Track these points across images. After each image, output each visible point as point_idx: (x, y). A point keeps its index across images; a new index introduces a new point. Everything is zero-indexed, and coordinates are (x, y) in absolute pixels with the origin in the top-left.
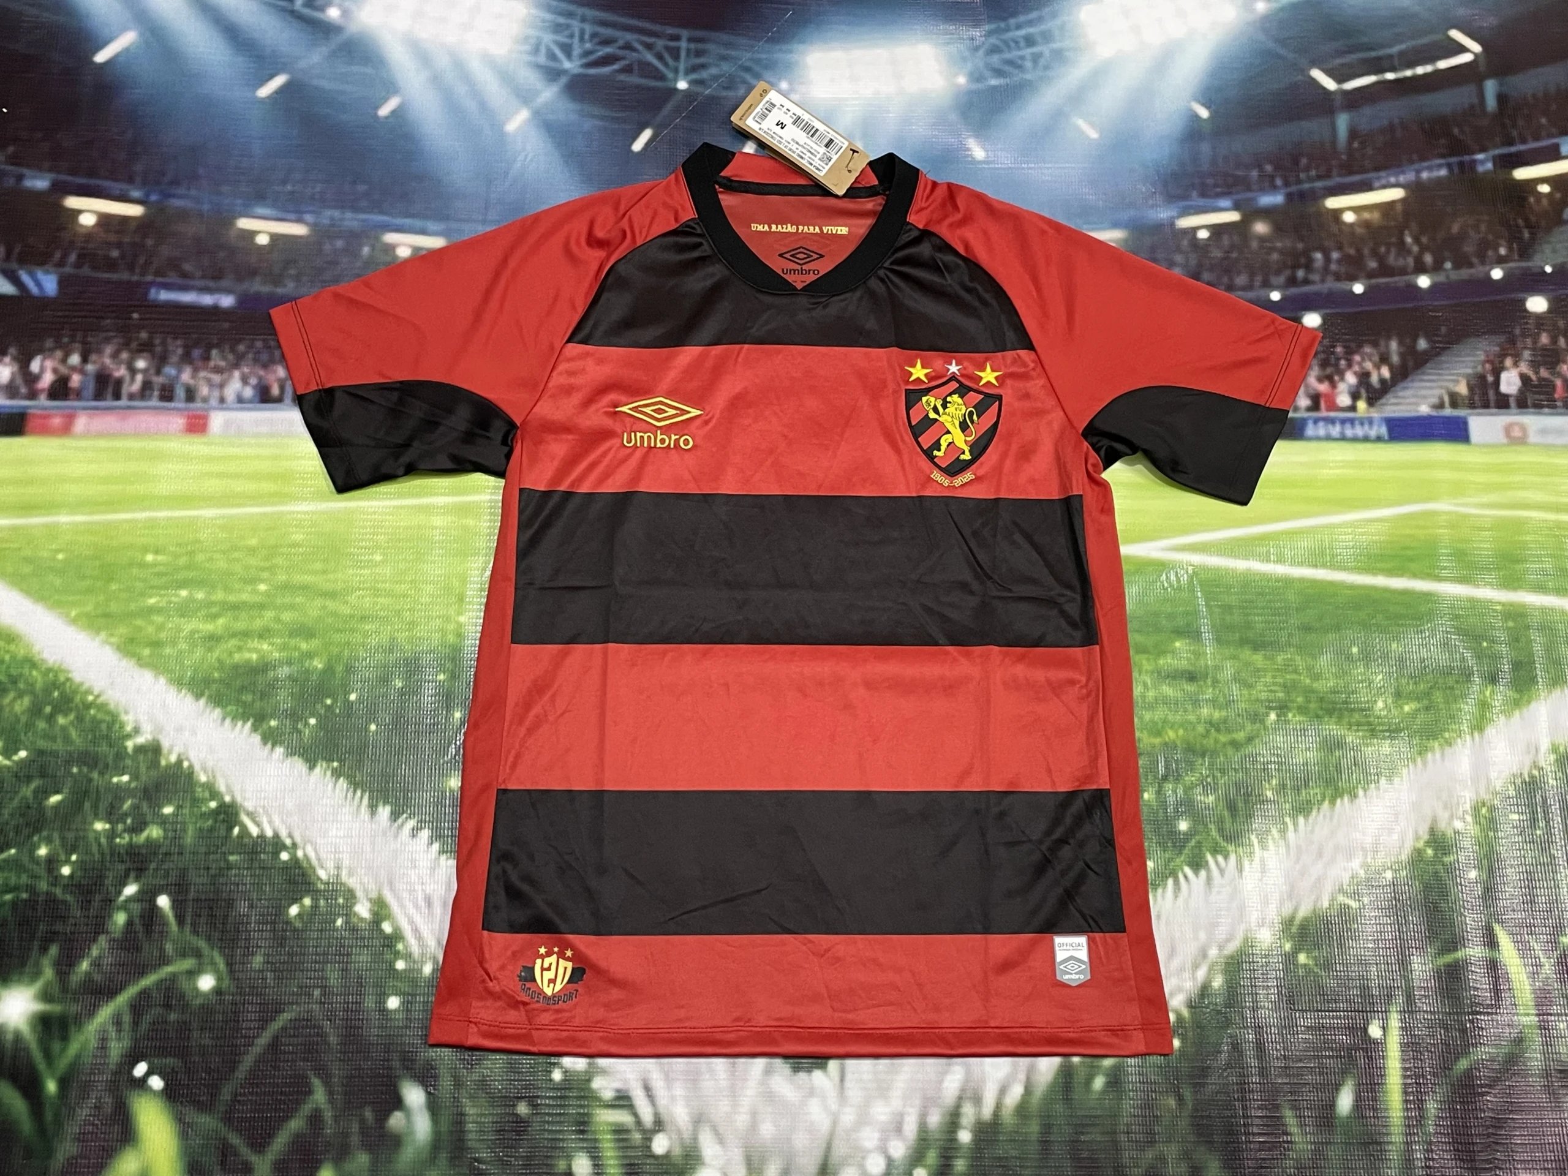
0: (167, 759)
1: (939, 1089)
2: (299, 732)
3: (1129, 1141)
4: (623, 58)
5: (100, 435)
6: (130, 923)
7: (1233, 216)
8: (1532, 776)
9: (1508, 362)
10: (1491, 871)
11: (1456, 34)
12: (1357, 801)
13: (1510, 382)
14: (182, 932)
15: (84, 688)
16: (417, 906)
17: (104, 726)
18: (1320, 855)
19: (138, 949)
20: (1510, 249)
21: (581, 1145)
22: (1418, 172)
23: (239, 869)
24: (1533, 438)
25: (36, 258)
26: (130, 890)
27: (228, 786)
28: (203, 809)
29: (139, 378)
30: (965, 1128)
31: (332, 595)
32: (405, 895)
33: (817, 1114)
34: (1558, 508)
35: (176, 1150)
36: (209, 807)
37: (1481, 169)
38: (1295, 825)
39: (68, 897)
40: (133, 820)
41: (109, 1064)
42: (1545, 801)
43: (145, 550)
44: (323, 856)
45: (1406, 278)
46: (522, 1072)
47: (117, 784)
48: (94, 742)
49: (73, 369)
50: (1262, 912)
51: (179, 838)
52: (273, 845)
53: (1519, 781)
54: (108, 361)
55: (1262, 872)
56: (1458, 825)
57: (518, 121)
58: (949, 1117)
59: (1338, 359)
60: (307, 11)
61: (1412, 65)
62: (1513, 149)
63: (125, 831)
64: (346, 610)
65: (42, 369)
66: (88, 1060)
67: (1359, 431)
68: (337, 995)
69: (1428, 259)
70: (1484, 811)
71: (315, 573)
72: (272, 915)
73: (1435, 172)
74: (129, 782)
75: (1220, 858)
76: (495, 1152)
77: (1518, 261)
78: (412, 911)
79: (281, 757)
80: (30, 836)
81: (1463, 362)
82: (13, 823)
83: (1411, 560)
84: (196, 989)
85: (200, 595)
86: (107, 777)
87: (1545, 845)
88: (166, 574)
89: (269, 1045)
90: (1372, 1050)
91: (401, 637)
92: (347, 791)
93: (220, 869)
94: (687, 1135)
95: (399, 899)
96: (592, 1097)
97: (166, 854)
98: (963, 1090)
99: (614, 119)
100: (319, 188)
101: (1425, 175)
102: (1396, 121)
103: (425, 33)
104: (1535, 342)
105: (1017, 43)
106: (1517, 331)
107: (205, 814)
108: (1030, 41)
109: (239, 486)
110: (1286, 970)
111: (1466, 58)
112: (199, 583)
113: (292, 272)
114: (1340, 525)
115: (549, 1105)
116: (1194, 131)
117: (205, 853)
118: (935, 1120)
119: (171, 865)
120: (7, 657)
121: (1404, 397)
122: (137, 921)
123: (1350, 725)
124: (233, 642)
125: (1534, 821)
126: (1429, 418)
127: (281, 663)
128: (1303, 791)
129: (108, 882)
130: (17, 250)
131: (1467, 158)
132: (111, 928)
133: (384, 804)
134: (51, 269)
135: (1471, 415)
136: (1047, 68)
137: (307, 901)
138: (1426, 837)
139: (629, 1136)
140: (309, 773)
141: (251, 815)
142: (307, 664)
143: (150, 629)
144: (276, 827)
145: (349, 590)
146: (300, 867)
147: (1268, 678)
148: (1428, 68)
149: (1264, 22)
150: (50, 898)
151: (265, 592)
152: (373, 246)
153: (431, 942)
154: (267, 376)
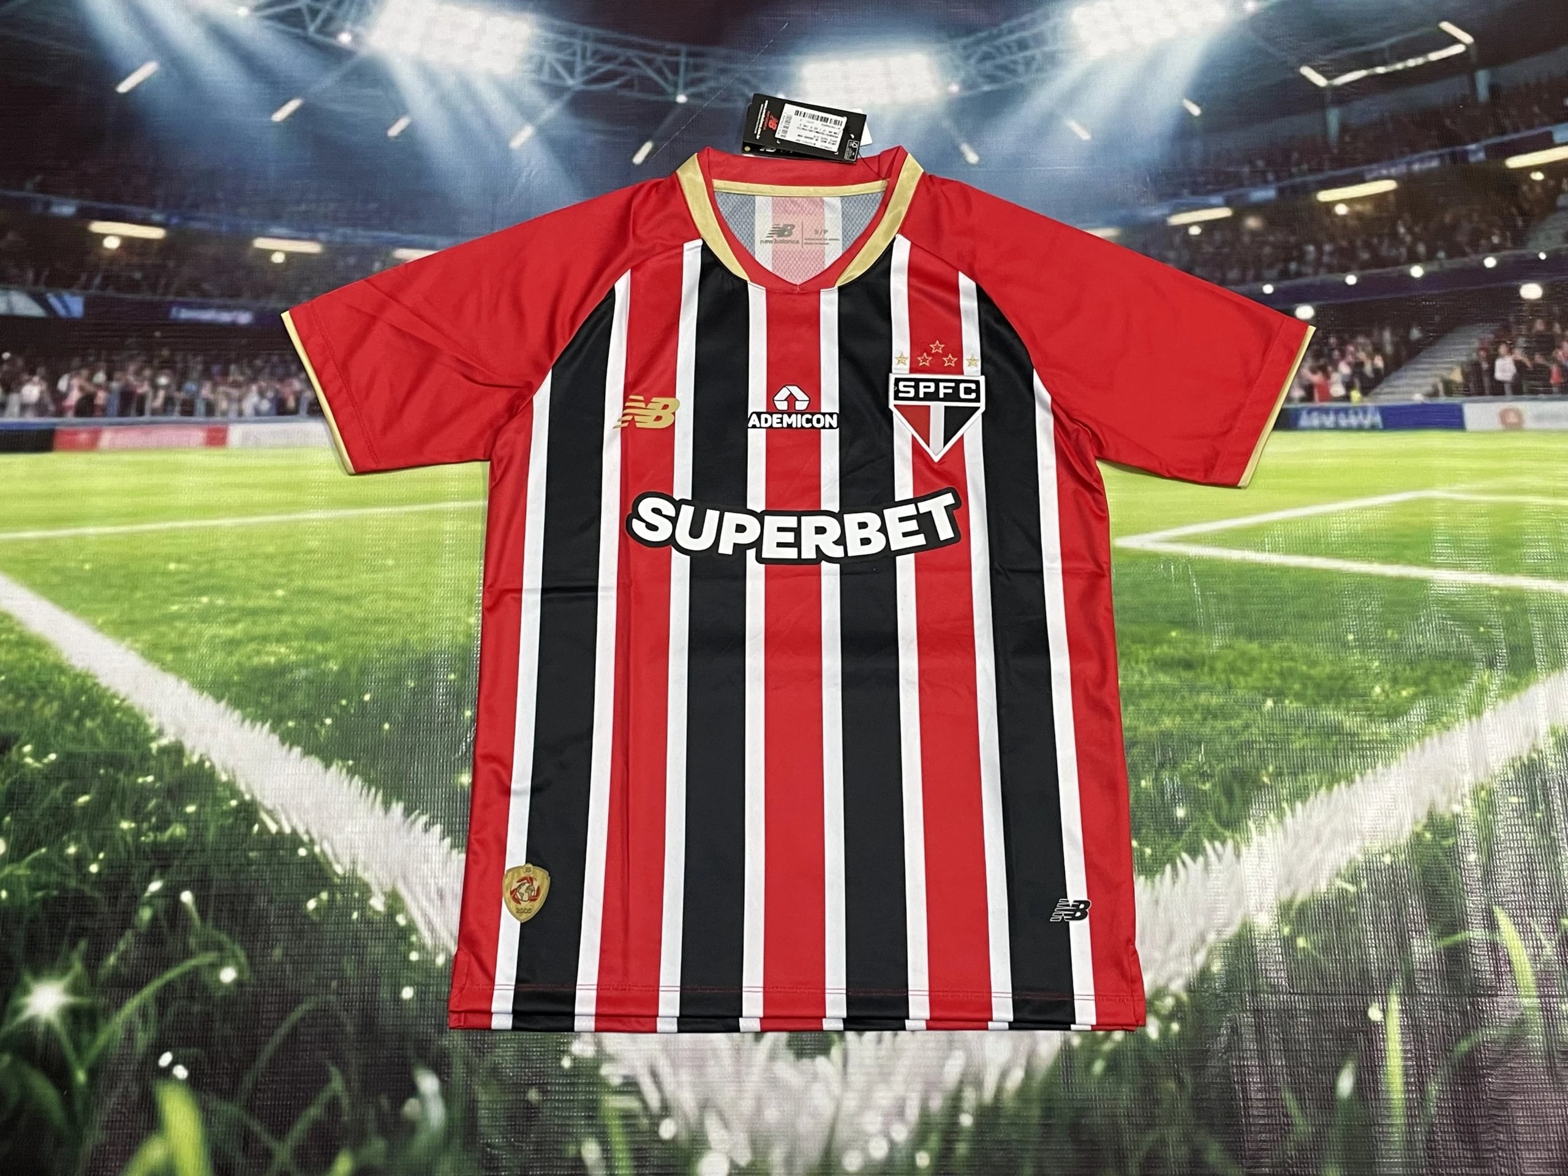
0: (189, 760)
1: (941, 1074)
2: (316, 732)
3: (1129, 1124)
4: (623, 74)
5: (125, 449)
6: (155, 919)
7: (1224, 213)
8: (1531, 760)
9: (1503, 349)
10: (1490, 855)
11: (1446, 26)
12: (1354, 786)
13: (1505, 369)
14: (205, 926)
15: (111, 692)
16: (429, 898)
17: (129, 729)
18: (1318, 840)
19: (162, 943)
20: (1503, 236)
21: (590, 1130)
22: (1409, 164)
23: (259, 864)
24: (1529, 424)
25: (64, 282)
26: (155, 886)
27: (248, 785)
28: (225, 808)
29: (161, 394)
30: (967, 1112)
31: (347, 599)
32: (418, 889)
33: (821, 1101)
34: (1555, 493)
35: (200, 1136)
36: (230, 806)
37: (1472, 159)
38: (1293, 810)
39: (97, 894)
40: (157, 818)
41: (135, 1055)
42: (1544, 782)
43: (168, 559)
44: (339, 851)
45: (1400, 268)
46: (533, 1060)
47: (143, 784)
48: (122, 744)
49: (99, 386)
50: (1260, 896)
51: (202, 835)
52: (291, 842)
53: (1518, 764)
54: (131, 378)
55: (1260, 858)
56: (1457, 808)
57: (522, 138)
58: (950, 1101)
59: (1333, 349)
60: (320, 38)
61: (1402, 58)
62: (1506, 138)
63: (150, 829)
64: (360, 614)
65: (70, 388)
66: (115, 1051)
67: (1353, 421)
68: (353, 986)
69: (1421, 249)
70: (1483, 794)
71: (330, 578)
72: (290, 909)
73: (1427, 163)
74: (154, 782)
75: (1217, 844)
76: (507, 1138)
77: (1512, 249)
78: (425, 903)
79: (299, 756)
80: (60, 835)
81: (1457, 350)
82: (43, 823)
83: (1406, 547)
84: (218, 981)
85: (220, 602)
86: (132, 777)
87: (1546, 827)
88: (187, 582)
89: (288, 1035)
90: (1372, 1033)
91: (413, 638)
92: (362, 788)
93: (241, 865)
94: (693, 1120)
95: (411, 891)
96: (601, 1084)
97: (189, 852)
98: (964, 1074)
99: (615, 133)
100: (332, 206)
101: (1416, 167)
102: (1386, 114)
103: (433, 56)
104: (1530, 329)
105: (1009, 47)
106: (1511, 318)
107: (226, 812)
108: (1022, 45)
109: (258, 496)
110: (1286, 954)
111: (1457, 50)
112: (220, 590)
113: (307, 289)
114: (1334, 514)
115: (558, 1092)
116: (1185, 128)
117: (227, 850)
118: (936, 1103)
119: (194, 863)
120: (37, 664)
121: (1397, 387)
122: (161, 916)
123: (1348, 711)
124: (252, 646)
125: (1533, 805)
126: (1423, 406)
127: (298, 665)
128: (1301, 777)
129: (134, 879)
130: (46, 273)
131: (1458, 148)
132: (136, 922)
133: (398, 800)
134: (76, 291)
135: (1465, 402)
136: (1040, 70)
137: (324, 896)
138: (1424, 821)
139: (637, 1122)
140: (326, 772)
141: (270, 813)
142: (323, 666)
143: (173, 635)
144: (294, 824)
145: (363, 594)
146: (318, 863)
147: (1265, 665)
148: (1420, 61)
149: (1254, 21)
150: (79, 895)
151: (284, 597)
152: (383, 262)
153: (444, 934)
154: (283, 390)
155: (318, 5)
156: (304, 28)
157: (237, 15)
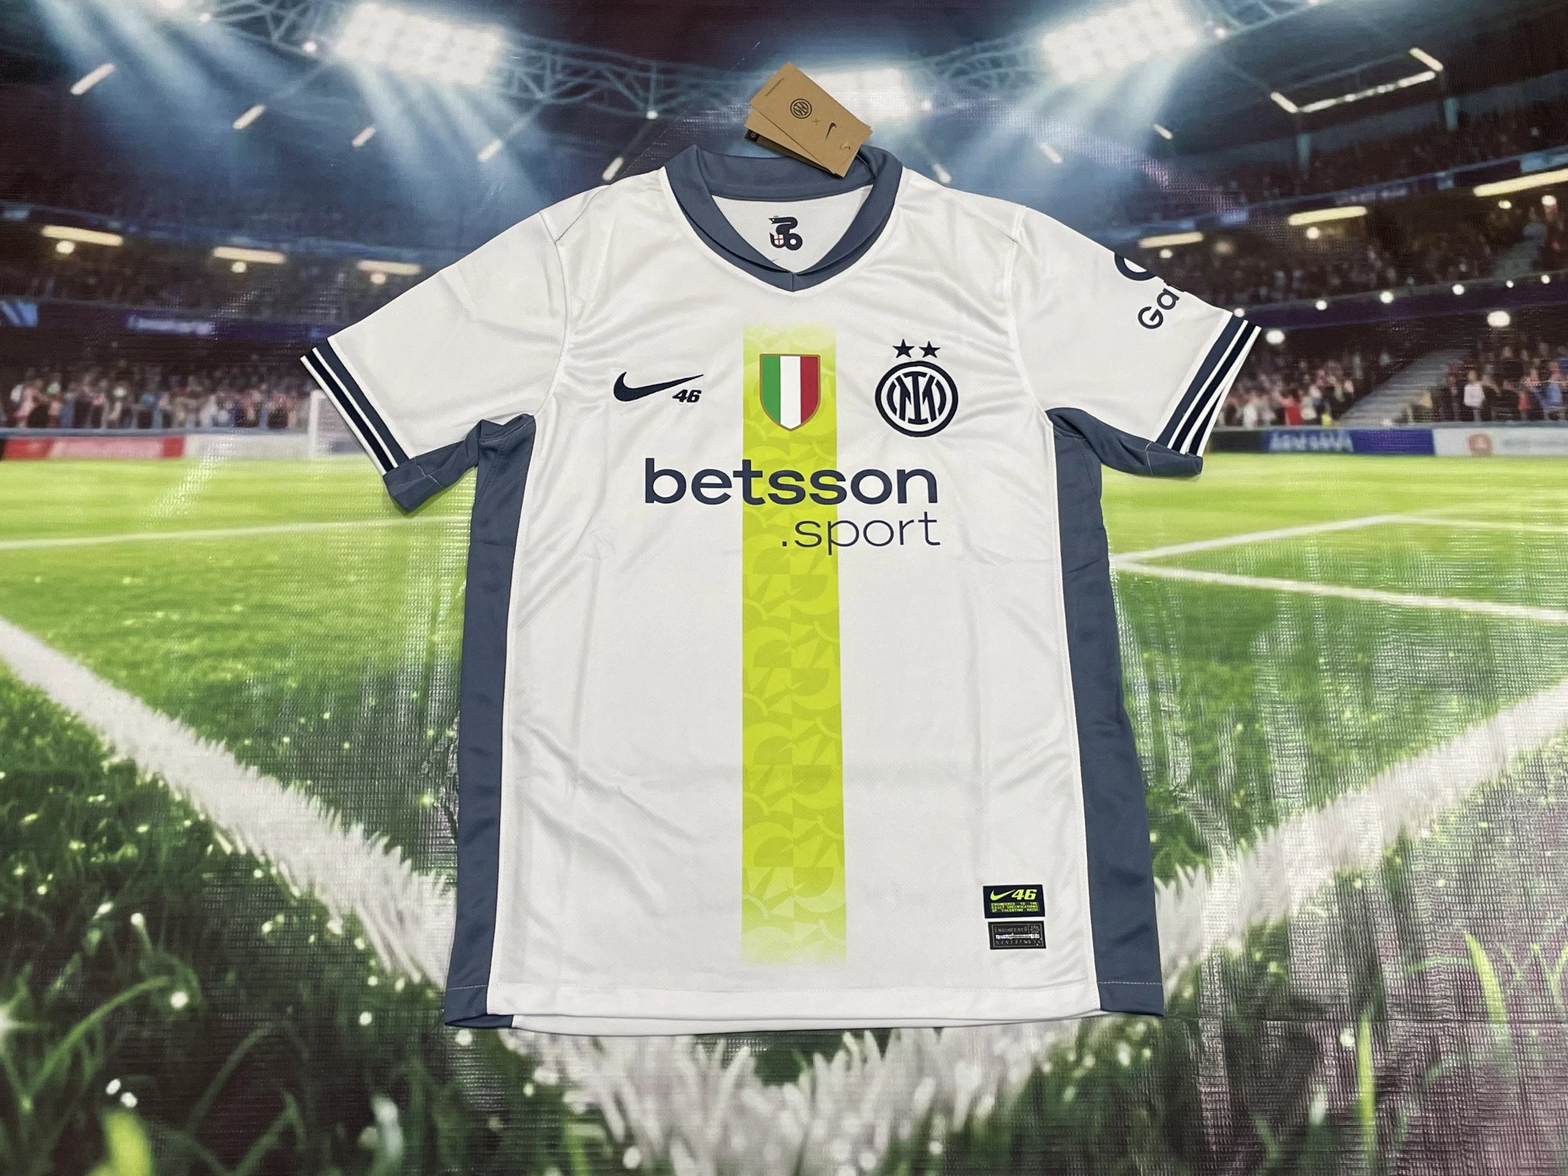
0: (143, 779)
1: (910, 1101)
2: (273, 750)
3: (1100, 1151)
4: (593, 87)
5: (76, 458)
6: (103, 942)
7: (1194, 237)
8: (1500, 785)
9: (1472, 375)
11: (1417, 53)
12: (1325, 811)
14: (156, 950)
15: (59, 710)
16: (388, 921)
17: (80, 748)
18: (1289, 864)
19: (111, 966)
20: (1470, 265)
21: (552, 1159)
22: (1379, 191)
23: (213, 886)
24: (1498, 449)
25: (16, 289)
26: (105, 908)
27: (203, 805)
28: (178, 828)
30: (935, 1140)
31: (306, 615)
32: (377, 912)
33: (789, 1126)
35: (148, 1166)
36: (183, 826)
37: (1441, 187)
38: (1264, 834)
40: (108, 839)
41: (83, 1082)
42: (1513, 808)
43: (123, 572)
44: (296, 873)
45: (1369, 294)
46: (494, 1087)
47: (93, 803)
48: (72, 762)
49: (53, 397)
51: (154, 856)
52: (247, 863)
53: (1487, 789)
54: (86, 389)
55: (1231, 882)
56: (1425, 834)
57: (490, 151)
58: (920, 1129)
59: (1304, 374)
60: (283, 46)
61: (1374, 84)
62: (1473, 167)
63: (100, 850)
64: (320, 631)
65: (23, 398)
66: (62, 1078)
67: (1325, 443)
68: (310, 1011)
69: (1391, 274)
70: (1452, 819)
71: (290, 593)
72: (245, 932)
73: (1394, 192)
74: (105, 801)
75: (1189, 869)
76: (466, 1167)
77: (1479, 277)
78: (384, 927)
79: (255, 775)
80: (6, 856)
81: (1426, 375)
83: (1376, 571)
84: (169, 1006)
85: (175, 617)
86: (82, 796)
87: (1515, 853)
88: (142, 596)
89: (242, 1062)
90: (1345, 1058)
91: (375, 656)
92: (321, 809)
93: (194, 886)
94: (658, 1149)
95: (370, 914)
96: (564, 1112)
97: (142, 873)
98: (934, 1101)
99: (585, 147)
100: (295, 216)
101: (1385, 194)
102: (1356, 143)
103: (400, 64)
104: (1497, 357)
105: (983, 65)
106: (1480, 346)
107: (180, 832)
108: (996, 63)
109: (214, 509)
111: (1427, 76)
112: (174, 605)
113: (268, 299)
114: (1305, 538)
115: (520, 1120)
116: (1156, 150)
117: (180, 871)
118: (906, 1131)
119: (145, 885)
121: (1367, 411)
122: (110, 938)
123: (1317, 736)
124: (208, 662)
125: (1503, 829)
126: (1394, 431)
127: (255, 682)
128: (1271, 801)
129: (83, 900)
131: (1428, 176)
132: (85, 945)
133: (358, 821)
134: (30, 299)
135: (1435, 427)
136: (1013, 88)
137: (280, 918)
138: (1394, 846)
139: (599, 1151)
140: (283, 791)
141: (226, 834)
142: (281, 684)
143: (126, 651)
144: (249, 845)
145: (325, 610)
146: (274, 885)
147: (1236, 689)
148: (1390, 87)
149: (1226, 47)
150: (26, 917)
151: (242, 613)
152: (348, 273)
153: (403, 958)
154: (243, 401)
155: (282, 13)
156: (268, 35)
157: (198, 22)
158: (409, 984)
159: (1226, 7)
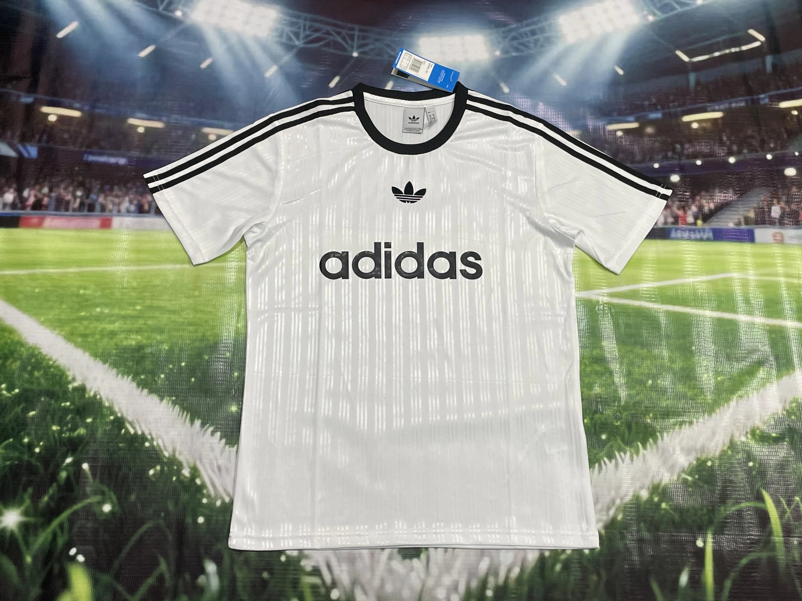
0: (89, 394)
1: (477, 568)
2: (155, 381)
4: (325, 39)
5: (56, 228)
6: (68, 478)
7: (635, 125)
8: (783, 414)
9: (775, 201)
11: (752, 32)
12: (693, 426)
13: (776, 211)
14: (95, 482)
15: (48, 357)
16: (213, 471)
17: (58, 378)
18: (674, 453)
19: (72, 490)
20: (776, 144)
21: (294, 594)
22: (730, 103)
23: (124, 450)
24: (787, 240)
25: (27, 139)
26: (69, 460)
27: (120, 409)
28: (107, 420)
30: (489, 589)
31: (174, 312)
32: (208, 466)
33: (415, 580)
35: (90, 592)
36: (110, 419)
37: (762, 102)
40: (72, 425)
41: (57, 548)
43: (80, 287)
44: (167, 444)
45: (724, 157)
46: (266, 556)
47: (64, 406)
48: (53, 385)
49: (44, 195)
50: (643, 482)
51: (94, 434)
52: (141, 439)
53: (776, 417)
54: (62, 191)
55: (643, 461)
56: (743, 439)
57: (271, 72)
58: (481, 583)
59: (689, 199)
60: (165, 13)
61: (729, 47)
62: (780, 92)
63: (67, 430)
64: (180, 320)
65: (29, 195)
66: (47, 546)
67: (698, 236)
68: (173, 515)
69: (735, 148)
70: (758, 432)
71: (165, 300)
72: (140, 474)
73: (739, 104)
74: (70, 406)
75: (622, 454)
76: (251, 597)
77: (781, 150)
78: (210, 473)
79: (147, 394)
80: (19, 432)
81: (752, 200)
82: (10, 425)
83: (723, 302)
84: (102, 511)
85: (106, 311)
86: (59, 402)
88: (90, 300)
89: (138, 540)
90: (699, 553)
91: (209, 333)
92: (180, 412)
93: (115, 450)
94: (348, 590)
95: (204, 466)
96: (301, 570)
97: (87, 442)
98: (489, 569)
99: (320, 71)
100: (170, 104)
101: (734, 105)
102: (719, 78)
103: (225, 24)
104: (789, 191)
105: (526, 34)
106: (780, 186)
107: (108, 422)
108: (533, 33)
111: (757, 44)
112: (106, 305)
113: (156, 147)
114: (686, 284)
115: (279, 574)
116: (615, 81)
117: (107, 442)
118: (474, 584)
119: (90, 448)
120: (9, 341)
121: (721, 219)
122: (71, 475)
123: (691, 387)
124: (122, 336)
126: (734, 229)
127: (147, 346)
128: (666, 420)
129: (58, 456)
131: (755, 97)
132: (59, 479)
133: (198, 419)
134: (33, 144)
135: (755, 228)
136: (542, 46)
137: (158, 468)
138: (728, 444)
139: (318, 590)
140: (160, 403)
141: (131, 424)
142: (160, 347)
143: (82, 328)
144: (143, 430)
145: (182, 310)
146: (155, 450)
147: (649, 362)
148: (737, 49)
149: (653, 24)
150: (29, 464)
151: (140, 310)
152: (197, 135)
153: (221, 490)
154: (142, 200)
156: (157, 7)
158: (223, 503)
159: (654, 5)
